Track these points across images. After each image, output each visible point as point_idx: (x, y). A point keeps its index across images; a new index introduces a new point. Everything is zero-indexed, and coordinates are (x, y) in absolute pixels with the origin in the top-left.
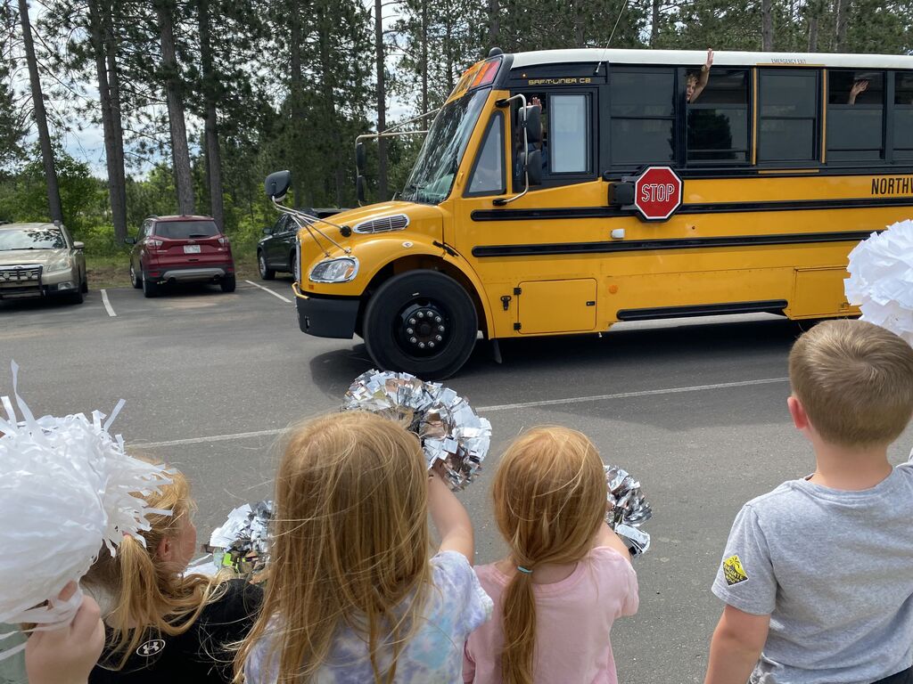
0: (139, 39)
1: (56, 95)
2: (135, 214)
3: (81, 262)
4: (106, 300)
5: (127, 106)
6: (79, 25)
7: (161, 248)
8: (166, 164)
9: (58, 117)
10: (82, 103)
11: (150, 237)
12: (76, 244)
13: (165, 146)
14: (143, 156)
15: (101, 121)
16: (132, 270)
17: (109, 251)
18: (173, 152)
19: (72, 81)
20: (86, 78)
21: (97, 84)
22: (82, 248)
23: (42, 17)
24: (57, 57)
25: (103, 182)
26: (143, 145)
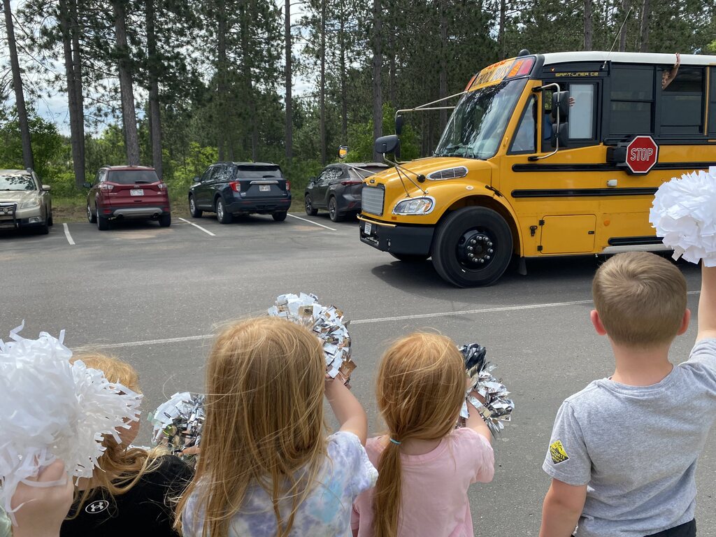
0: (98, 26)
1: (31, 69)
2: (92, 164)
3: (47, 202)
4: (67, 232)
5: (87, 79)
6: (50, 15)
7: (113, 191)
8: (118, 125)
9: (32, 86)
10: (51, 76)
11: (104, 183)
12: (44, 187)
13: (117, 111)
14: (99, 118)
15: (66, 90)
16: (89, 208)
17: (71, 193)
18: (123, 116)
19: (44, 58)
20: (55, 56)
21: (64, 61)
22: (49, 190)
23: (21, 7)
24: (32, 39)
25: (67, 138)
26: (99, 110)
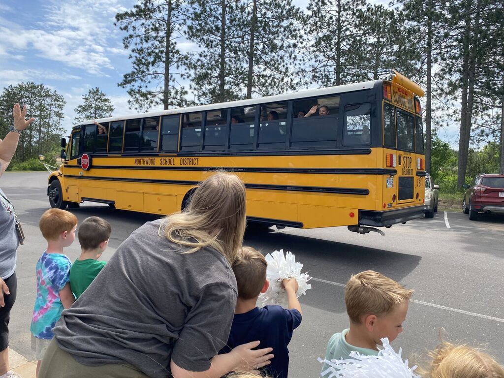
3: (436, 196)
4: (446, 218)
12: (435, 186)
13: (497, 132)
14: (481, 138)
15: (459, 120)
16: (464, 203)
17: (453, 190)
18: (501, 135)
19: (448, 101)
20: (455, 98)
24: (442, 90)
26: (483, 132)
